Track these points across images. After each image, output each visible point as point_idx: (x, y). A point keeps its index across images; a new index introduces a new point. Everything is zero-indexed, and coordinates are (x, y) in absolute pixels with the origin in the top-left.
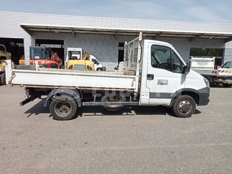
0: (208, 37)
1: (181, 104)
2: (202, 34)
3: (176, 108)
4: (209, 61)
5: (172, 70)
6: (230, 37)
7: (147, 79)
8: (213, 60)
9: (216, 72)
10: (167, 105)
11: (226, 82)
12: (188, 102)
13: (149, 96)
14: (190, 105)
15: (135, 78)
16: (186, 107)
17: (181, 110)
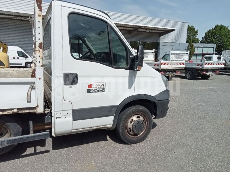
0: (146, 30)
1: (131, 122)
2: (140, 27)
3: (123, 130)
4: (149, 53)
5: (113, 63)
6: (163, 31)
7: (65, 84)
8: (153, 53)
9: (158, 65)
10: (107, 127)
11: (168, 75)
12: (141, 117)
13: (71, 116)
14: (144, 121)
15: (34, 83)
16: (138, 126)
17: (131, 133)
